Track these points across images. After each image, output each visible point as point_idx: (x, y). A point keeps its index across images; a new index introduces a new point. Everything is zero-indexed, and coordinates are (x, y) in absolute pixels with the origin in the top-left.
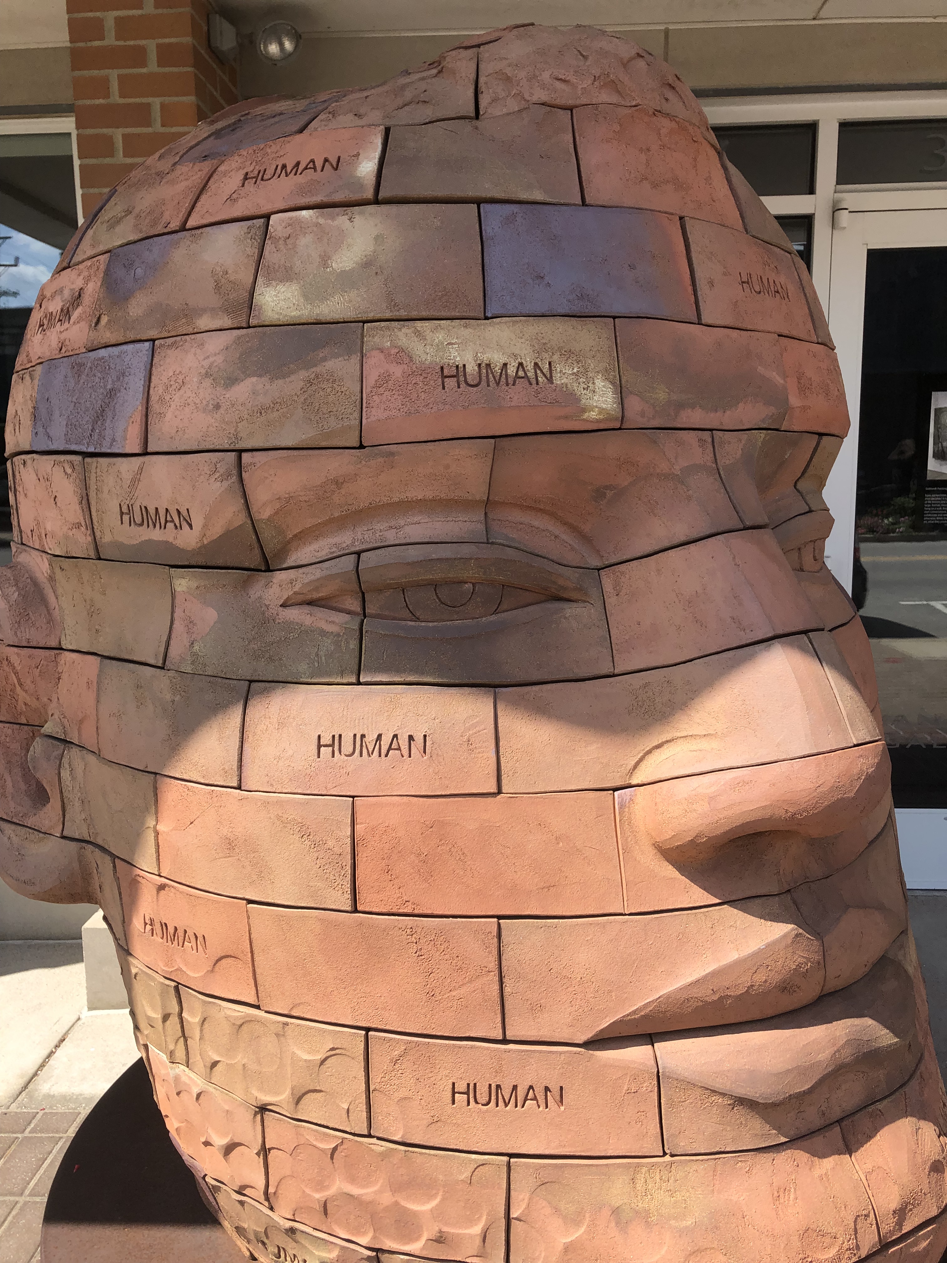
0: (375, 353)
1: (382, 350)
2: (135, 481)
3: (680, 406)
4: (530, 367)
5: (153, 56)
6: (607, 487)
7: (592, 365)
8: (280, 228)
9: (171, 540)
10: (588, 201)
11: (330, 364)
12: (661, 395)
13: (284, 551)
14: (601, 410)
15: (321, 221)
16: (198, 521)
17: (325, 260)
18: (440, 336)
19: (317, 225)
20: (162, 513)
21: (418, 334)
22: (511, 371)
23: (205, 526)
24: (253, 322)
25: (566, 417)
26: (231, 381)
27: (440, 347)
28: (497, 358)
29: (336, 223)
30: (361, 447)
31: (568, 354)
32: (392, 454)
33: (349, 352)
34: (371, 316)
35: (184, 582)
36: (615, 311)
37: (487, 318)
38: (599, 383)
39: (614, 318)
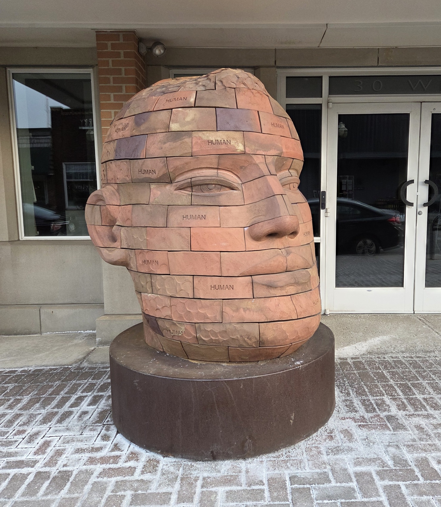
0: (195, 137)
1: (196, 137)
2: (142, 165)
3: (257, 150)
4: (226, 141)
5: (122, 55)
6: (243, 166)
7: (238, 141)
8: (175, 112)
9: (150, 177)
10: (238, 108)
11: (185, 140)
12: (253, 147)
13: (175, 179)
14: (240, 150)
15: (183, 111)
16: (157, 172)
17: (184, 119)
18: (208, 134)
19: (182, 111)
20: (149, 171)
21: (203, 134)
22: (222, 141)
23: (158, 173)
24: (169, 131)
25: (233, 151)
26: (165, 143)
27: (208, 137)
28: (219, 139)
29: (186, 111)
30: (192, 156)
31: (234, 139)
32: (198, 158)
33: (189, 137)
34: (194, 130)
35: (153, 186)
36: (243, 130)
37: (217, 131)
38: (240, 144)
39: (243, 131)
